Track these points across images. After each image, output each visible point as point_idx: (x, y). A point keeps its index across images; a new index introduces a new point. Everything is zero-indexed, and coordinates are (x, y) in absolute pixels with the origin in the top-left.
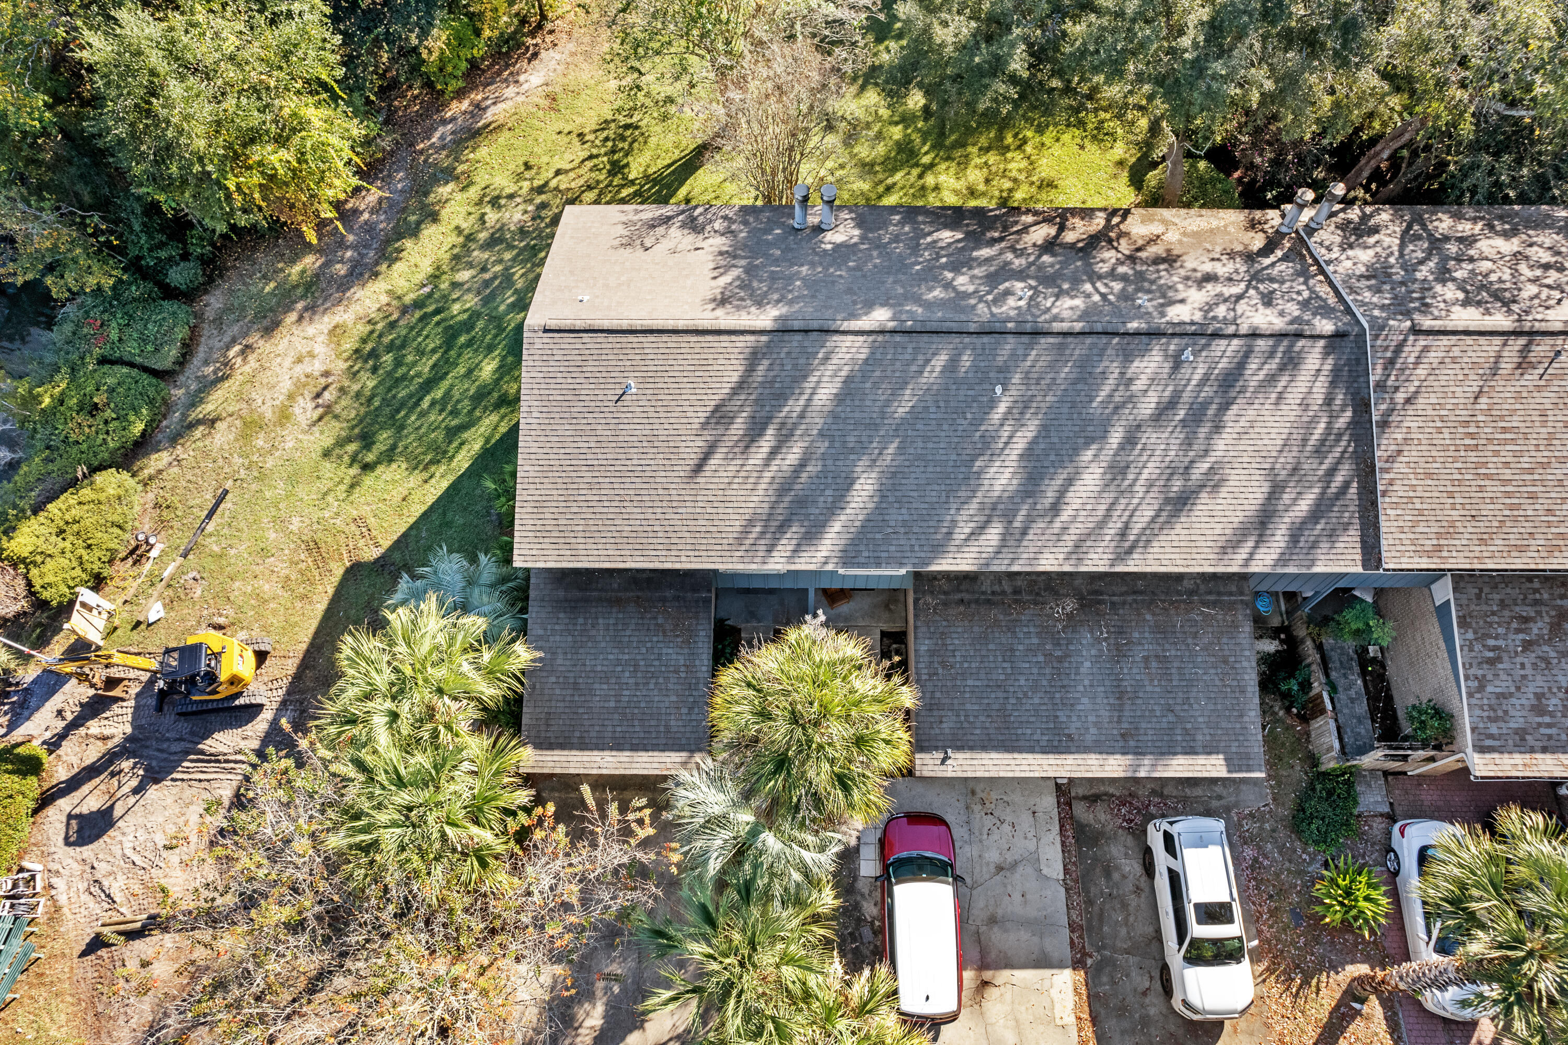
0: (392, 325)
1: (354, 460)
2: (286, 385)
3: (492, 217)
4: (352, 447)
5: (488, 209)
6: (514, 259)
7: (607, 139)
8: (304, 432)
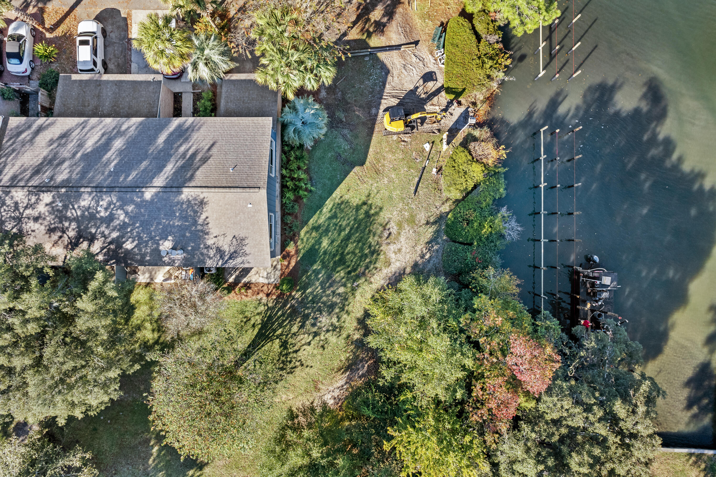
0: (367, 267)
1: (371, 206)
2: (402, 239)
3: (334, 320)
4: (372, 212)
5: (337, 324)
6: (322, 297)
7: (290, 362)
8: (391, 218)
